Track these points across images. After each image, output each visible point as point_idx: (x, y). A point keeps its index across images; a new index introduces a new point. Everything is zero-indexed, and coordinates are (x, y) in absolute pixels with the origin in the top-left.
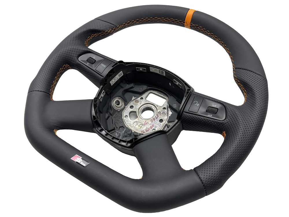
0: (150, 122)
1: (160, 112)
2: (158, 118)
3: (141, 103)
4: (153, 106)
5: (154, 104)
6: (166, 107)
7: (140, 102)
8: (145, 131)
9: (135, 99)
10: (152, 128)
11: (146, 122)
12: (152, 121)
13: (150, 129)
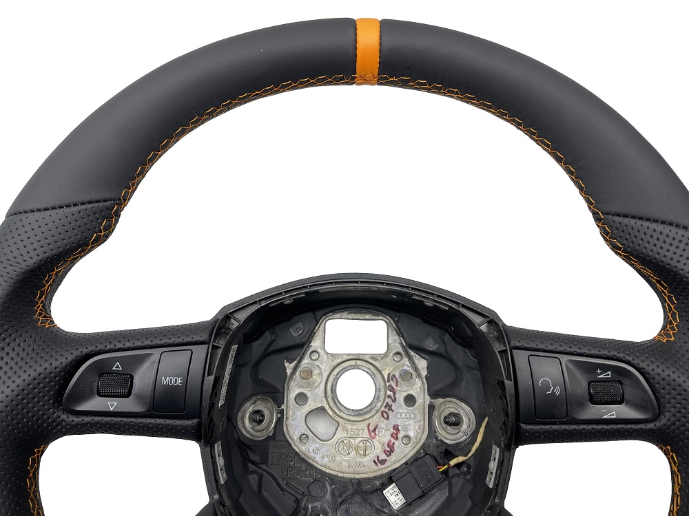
1: (394, 376)
2: (398, 396)
4: (359, 362)
5: (361, 357)
8: (383, 457)
9: (295, 369)
10: (397, 439)
11: (372, 428)
12: (385, 415)
13: (394, 444)
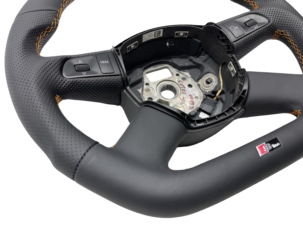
0: (184, 95)
1: (180, 81)
2: (185, 86)
3: (153, 89)
4: (165, 82)
5: (165, 80)
6: (177, 73)
7: (151, 89)
8: (192, 106)
9: (142, 90)
10: (193, 99)
11: (182, 99)
12: (184, 93)
13: (193, 100)
